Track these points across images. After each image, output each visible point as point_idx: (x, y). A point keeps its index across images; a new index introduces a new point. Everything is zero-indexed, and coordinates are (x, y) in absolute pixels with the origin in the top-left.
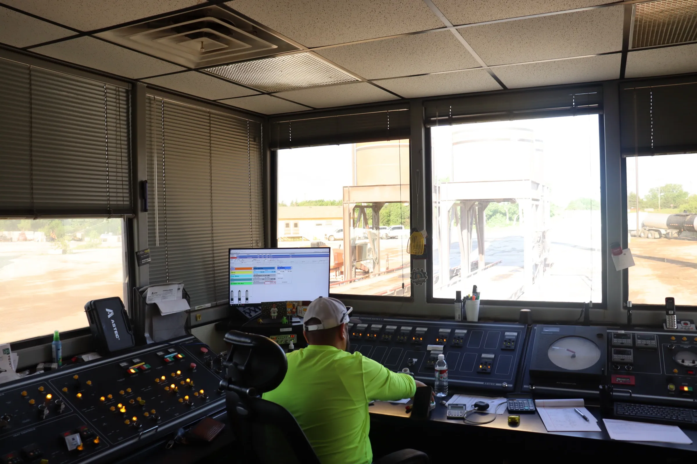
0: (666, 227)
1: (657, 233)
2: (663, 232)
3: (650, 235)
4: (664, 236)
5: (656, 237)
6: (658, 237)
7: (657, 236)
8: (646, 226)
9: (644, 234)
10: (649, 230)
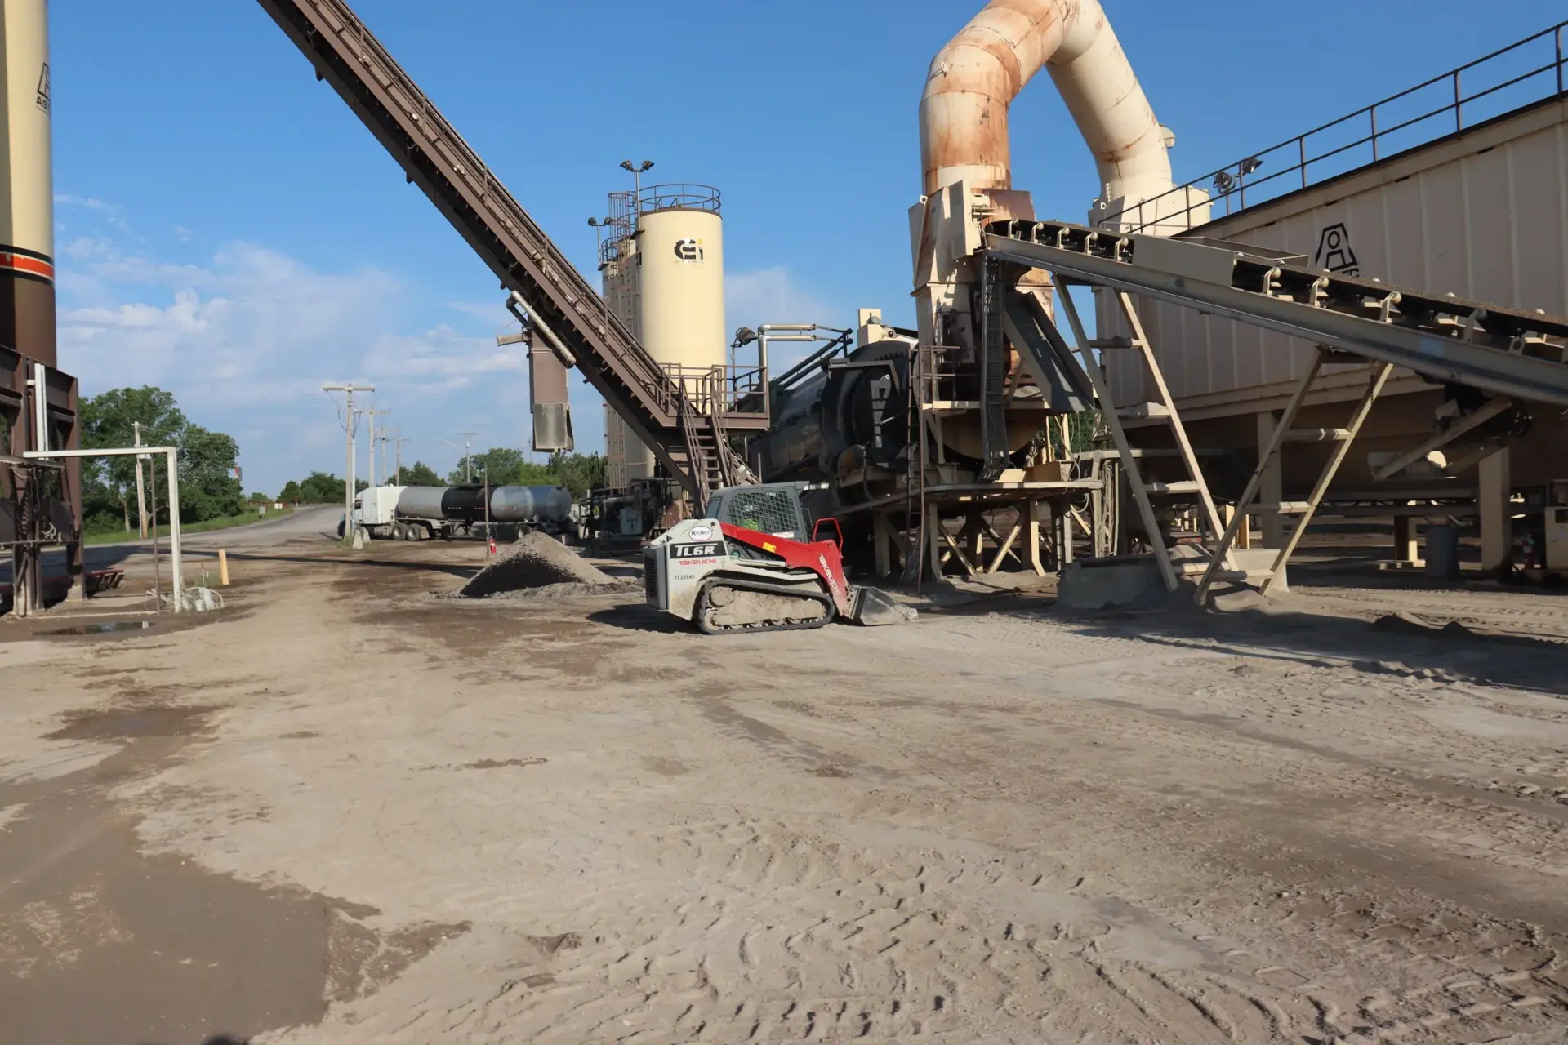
0: (441, 515)
1: (425, 528)
2: (436, 524)
3: (410, 534)
4: (439, 534)
5: (423, 537)
6: (428, 536)
7: (425, 534)
8: (404, 515)
9: (400, 533)
10: (410, 522)
